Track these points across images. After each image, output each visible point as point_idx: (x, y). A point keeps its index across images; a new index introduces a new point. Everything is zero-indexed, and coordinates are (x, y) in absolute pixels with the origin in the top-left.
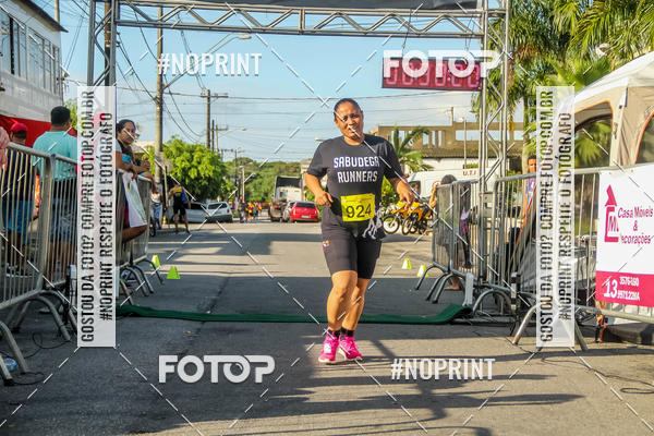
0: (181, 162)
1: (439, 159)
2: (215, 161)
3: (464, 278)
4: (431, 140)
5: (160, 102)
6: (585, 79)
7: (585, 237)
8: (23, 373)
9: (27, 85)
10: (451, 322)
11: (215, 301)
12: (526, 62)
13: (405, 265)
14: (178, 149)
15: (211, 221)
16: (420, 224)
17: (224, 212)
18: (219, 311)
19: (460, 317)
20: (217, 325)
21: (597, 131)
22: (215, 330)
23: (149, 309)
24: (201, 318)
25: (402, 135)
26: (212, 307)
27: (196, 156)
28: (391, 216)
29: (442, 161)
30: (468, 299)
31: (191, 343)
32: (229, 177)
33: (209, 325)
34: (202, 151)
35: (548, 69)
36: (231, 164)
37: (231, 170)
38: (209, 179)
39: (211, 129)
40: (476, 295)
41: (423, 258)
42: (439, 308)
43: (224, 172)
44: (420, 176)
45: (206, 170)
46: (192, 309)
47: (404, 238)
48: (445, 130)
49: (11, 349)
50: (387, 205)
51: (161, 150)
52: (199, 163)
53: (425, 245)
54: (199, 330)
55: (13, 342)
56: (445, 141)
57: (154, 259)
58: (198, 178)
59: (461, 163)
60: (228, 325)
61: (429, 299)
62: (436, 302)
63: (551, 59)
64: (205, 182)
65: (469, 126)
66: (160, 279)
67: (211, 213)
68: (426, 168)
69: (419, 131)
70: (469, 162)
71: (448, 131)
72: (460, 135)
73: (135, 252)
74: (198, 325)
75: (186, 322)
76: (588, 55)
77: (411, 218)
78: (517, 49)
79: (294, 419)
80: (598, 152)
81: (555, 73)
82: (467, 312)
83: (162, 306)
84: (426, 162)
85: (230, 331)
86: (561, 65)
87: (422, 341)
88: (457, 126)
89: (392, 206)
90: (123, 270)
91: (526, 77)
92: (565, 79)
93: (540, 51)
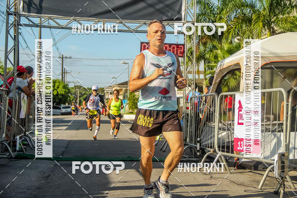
2: (65, 87)
6: (231, 52)
7: (230, 122)
11: (64, 151)
12: (205, 44)
15: (63, 114)
17: (69, 110)
18: (65, 156)
20: (65, 162)
21: (236, 75)
22: (63, 165)
24: (57, 159)
26: (62, 154)
27: (56, 85)
31: (52, 171)
32: (72, 94)
33: (60, 163)
34: (59, 82)
35: (214, 47)
36: (72, 88)
37: (73, 91)
38: (62, 95)
39: (64, 73)
43: (69, 92)
45: (61, 91)
52: (58, 88)
54: (56, 165)
58: (57, 95)
61: (161, 150)
62: (164, 151)
63: (216, 43)
64: (60, 97)
67: (64, 111)
73: (27, 129)
74: (55, 163)
75: (50, 161)
76: (231, 41)
78: (200, 38)
80: (236, 85)
81: (218, 49)
86: (220, 46)
87: (157, 169)
90: (21, 138)
91: (205, 51)
92: (222, 51)
93: (211, 39)
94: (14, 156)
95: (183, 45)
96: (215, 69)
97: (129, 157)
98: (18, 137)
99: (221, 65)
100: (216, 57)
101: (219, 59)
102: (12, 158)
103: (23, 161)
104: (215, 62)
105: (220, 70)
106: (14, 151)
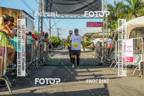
0: (54, 40)
1: (96, 38)
2: (59, 39)
3: (101, 58)
4: (95, 35)
5: (50, 30)
8: (29, 75)
9: (29, 28)
10: (99, 65)
11: (60, 63)
12: (110, 22)
13: (91, 56)
14: (53, 38)
15: (59, 49)
16: (93, 49)
17: (61, 48)
19: (100, 65)
20: (60, 67)
22: (60, 68)
23: (49, 64)
24: (58, 66)
25: (90, 34)
26: (59, 64)
28: (88, 48)
29: (97, 39)
30: (102, 62)
31: (56, 70)
32: (61, 42)
33: (59, 67)
35: (114, 23)
36: (62, 40)
37: (62, 41)
38: (58, 43)
39: (58, 34)
40: (103, 61)
41: (94, 55)
42: (97, 63)
43: (61, 41)
44: (93, 41)
45: (58, 41)
46: (56, 64)
47: (91, 51)
48: (97, 33)
49: (27, 72)
50: (88, 46)
51: (50, 38)
52: (57, 40)
53: (94, 53)
54: (57, 68)
55: (28, 70)
56: (97, 35)
57: (50, 56)
58: (56, 42)
59: (100, 39)
60: (62, 67)
61: (95, 62)
63: (114, 21)
65: (101, 33)
66: (51, 59)
67: (59, 48)
68: (94, 40)
69: (93, 34)
70: (101, 38)
71: (98, 33)
72: (100, 34)
73: (47, 55)
74: (57, 67)
75: (55, 66)
77: (92, 48)
78: (108, 20)
79: (73, 82)
81: (115, 24)
82: (102, 64)
83: (51, 64)
84: (94, 39)
85: (62, 68)
86: (116, 22)
88: (99, 33)
89: (89, 46)
90: (45, 58)
91: (110, 24)
92: (117, 24)
93: (112, 20)
94: (43, 65)
95: (103, 22)
96: (114, 31)
97: (84, 64)
98: (44, 58)
99: (117, 30)
100: (115, 26)
101: (116, 27)
102: (42, 65)
103: (46, 67)
104: (114, 28)
105: (117, 31)
106: (43, 63)
